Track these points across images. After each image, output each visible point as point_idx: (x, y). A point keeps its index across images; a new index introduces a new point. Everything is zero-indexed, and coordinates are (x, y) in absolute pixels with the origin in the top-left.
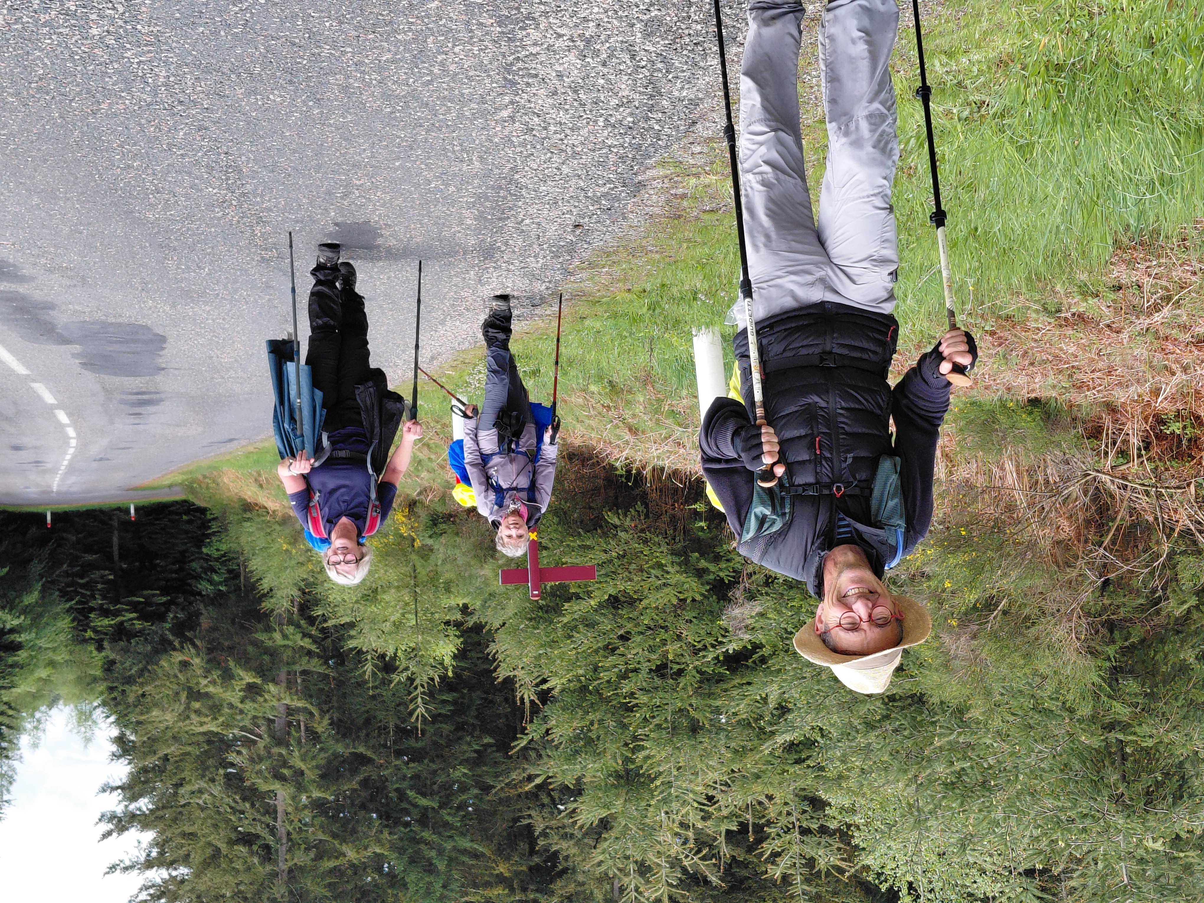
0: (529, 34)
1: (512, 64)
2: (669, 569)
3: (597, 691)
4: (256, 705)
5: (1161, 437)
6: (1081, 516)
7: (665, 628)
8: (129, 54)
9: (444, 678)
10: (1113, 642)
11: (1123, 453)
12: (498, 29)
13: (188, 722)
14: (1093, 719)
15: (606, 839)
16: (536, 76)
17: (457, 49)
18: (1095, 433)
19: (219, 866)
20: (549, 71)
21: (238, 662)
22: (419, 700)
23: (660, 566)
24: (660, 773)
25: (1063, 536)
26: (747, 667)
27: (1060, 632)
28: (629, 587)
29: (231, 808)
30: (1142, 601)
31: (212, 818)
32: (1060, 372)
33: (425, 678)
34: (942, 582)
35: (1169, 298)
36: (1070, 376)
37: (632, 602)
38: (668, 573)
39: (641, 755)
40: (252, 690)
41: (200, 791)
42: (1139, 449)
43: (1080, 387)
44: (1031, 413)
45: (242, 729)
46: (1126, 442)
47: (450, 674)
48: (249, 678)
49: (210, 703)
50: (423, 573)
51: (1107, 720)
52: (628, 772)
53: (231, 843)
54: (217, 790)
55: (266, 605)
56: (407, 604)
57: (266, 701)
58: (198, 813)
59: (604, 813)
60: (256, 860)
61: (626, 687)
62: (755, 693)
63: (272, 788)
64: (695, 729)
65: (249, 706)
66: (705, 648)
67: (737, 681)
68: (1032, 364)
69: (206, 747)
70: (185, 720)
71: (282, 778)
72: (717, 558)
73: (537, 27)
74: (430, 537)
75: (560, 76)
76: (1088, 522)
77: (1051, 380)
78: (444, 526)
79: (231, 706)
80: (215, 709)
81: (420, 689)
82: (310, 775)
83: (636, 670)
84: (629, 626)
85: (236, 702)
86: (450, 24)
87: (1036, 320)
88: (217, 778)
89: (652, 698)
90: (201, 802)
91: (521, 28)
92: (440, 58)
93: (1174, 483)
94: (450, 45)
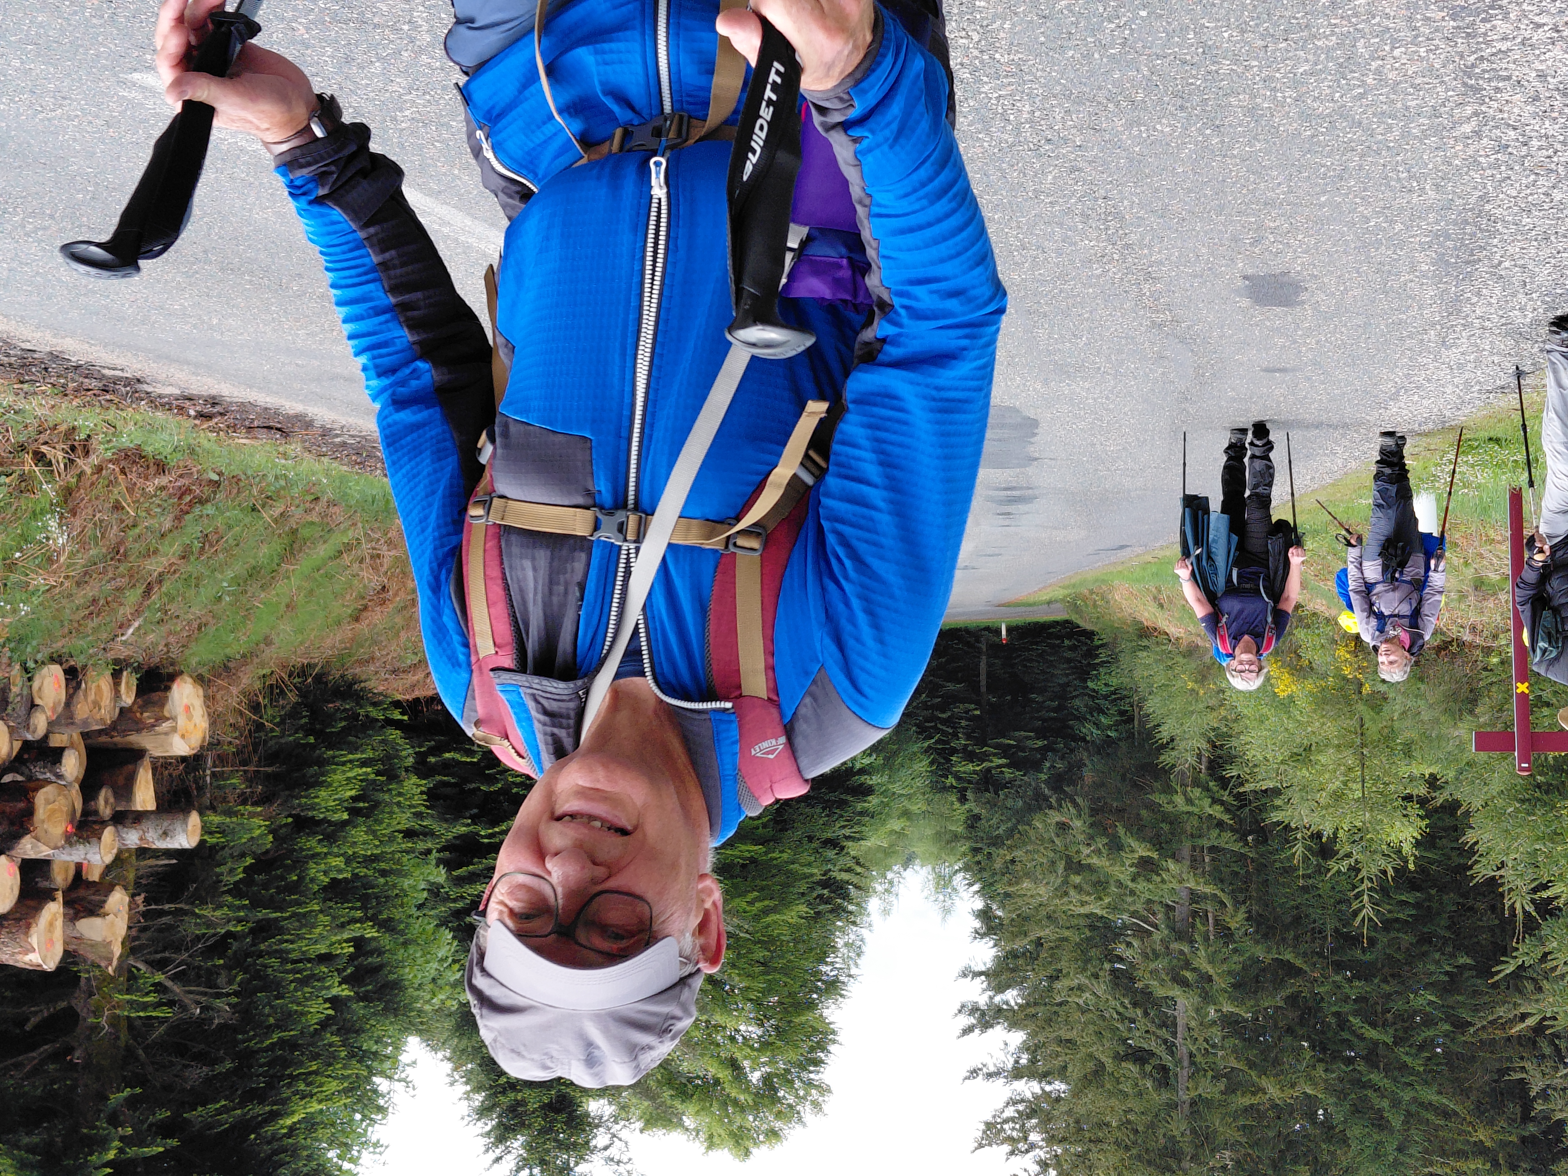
0: (1494, 27)
1: (1473, 66)
4: (1151, 887)
8: (986, 88)
9: (1401, 871)
12: (1452, 23)
13: (1065, 899)
16: (1509, 78)
17: (1397, 53)
19: (1103, 1086)
20: (1526, 70)
21: (1128, 829)
22: (1366, 897)
29: (1118, 1013)
31: (1094, 1023)
33: (1374, 870)
40: (1146, 867)
41: (1080, 988)
45: (1133, 914)
47: (1411, 866)
48: (1142, 850)
49: (1094, 878)
50: (1373, 729)
53: (1119, 1058)
54: (1101, 988)
55: (1166, 758)
56: (1350, 769)
57: (1163, 881)
58: (1077, 1015)
60: (1149, 1084)
63: (1171, 994)
65: (1141, 886)
69: (1088, 934)
70: (1062, 897)
71: (1184, 983)
73: (1506, 17)
75: (1542, 76)
79: (1120, 884)
80: (1100, 886)
81: (1367, 884)
82: (1221, 983)
85: (1125, 878)
86: (1386, 22)
88: (1101, 974)
90: (1081, 1002)
91: (1484, 20)
92: (1374, 65)
94: (1387, 48)
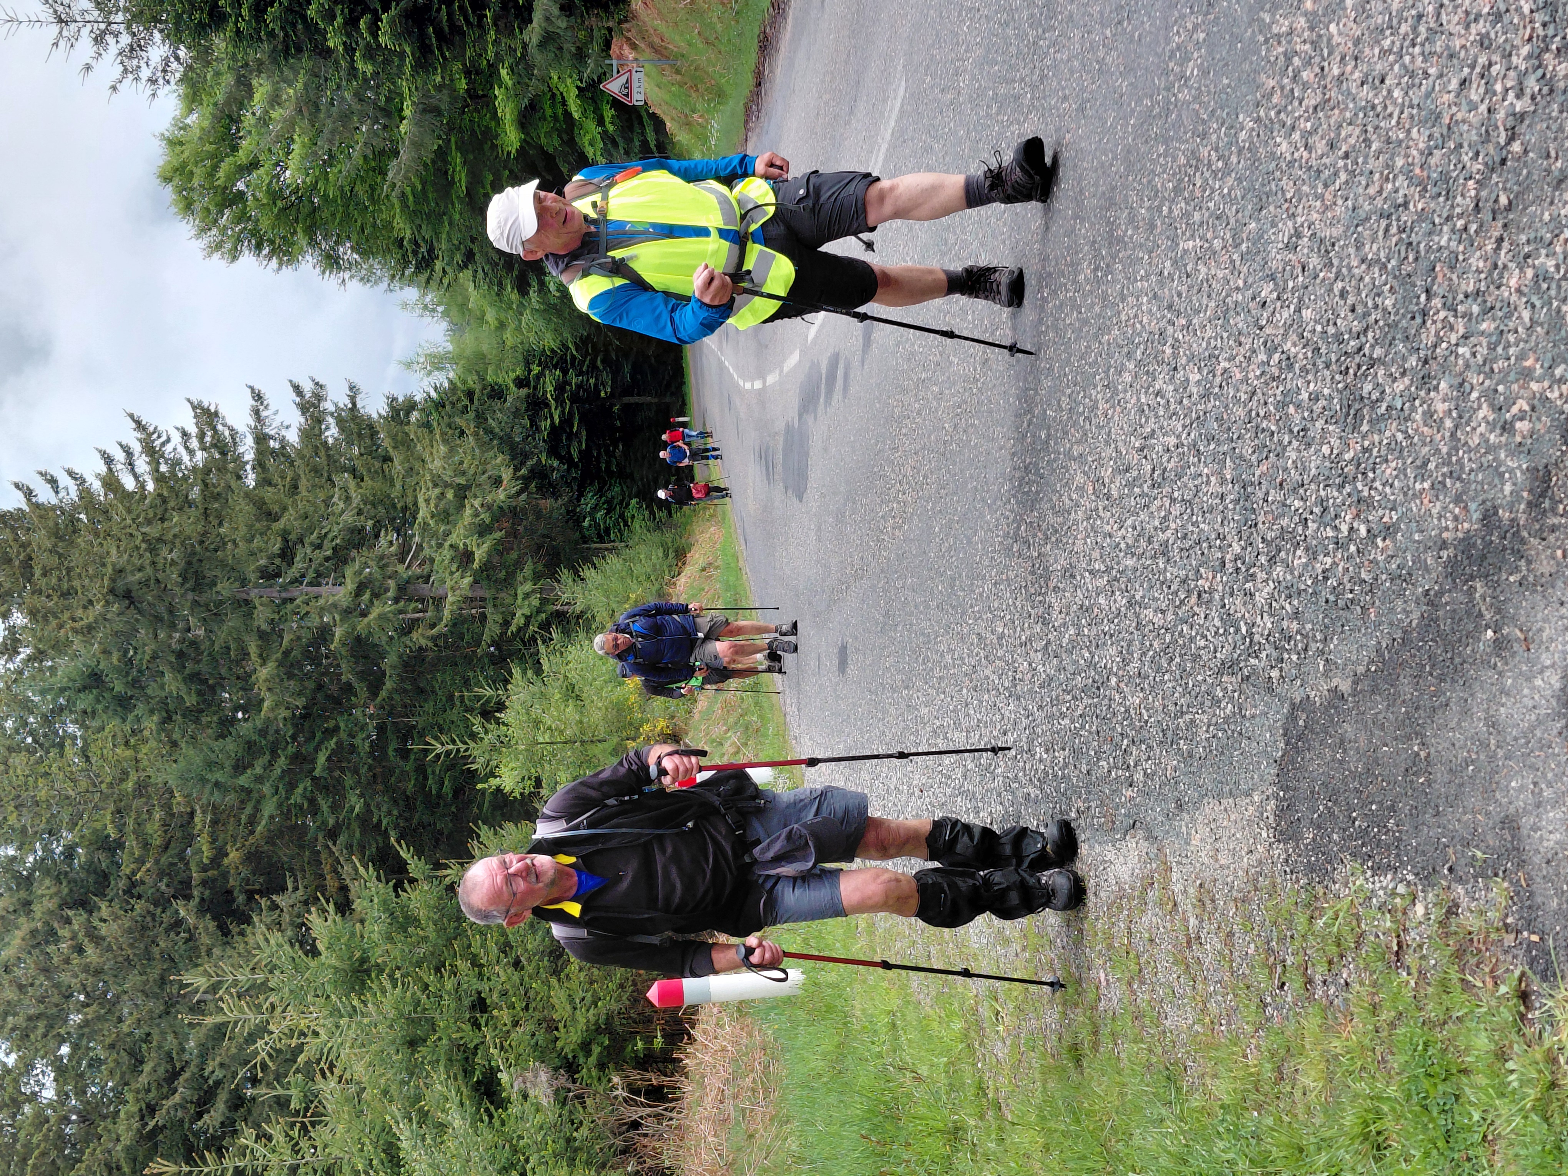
2: (591, 1011)
4: (447, 562)
9: (475, 777)
13: (430, 485)
15: (292, 947)
19: (257, 520)
21: (500, 541)
22: (451, 747)
23: (596, 1001)
24: (365, 1005)
26: (480, 1099)
29: (326, 534)
31: (315, 511)
33: (475, 753)
37: (556, 971)
38: (588, 1010)
39: (387, 984)
40: (466, 557)
41: (348, 499)
45: (420, 547)
47: (480, 785)
48: (480, 554)
49: (452, 510)
50: (597, 751)
52: (368, 972)
53: (285, 535)
54: (348, 518)
55: (565, 575)
56: (561, 732)
57: (452, 573)
58: (322, 496)
60: (262, 562)
63: (348, 580)
64: (413, 1044)
65: (447, 553)
67: (465, 1090)
69: (399, 506)
70: (433, 481)
71: (359, 591)
79: (447, 534)
80: (445, 516)
81: (463, 747)
82: (362, 626)
83: (480, 976)
84: (530, 969)
85: (453, 539)
88: (362, 518)
90: (335, 499)
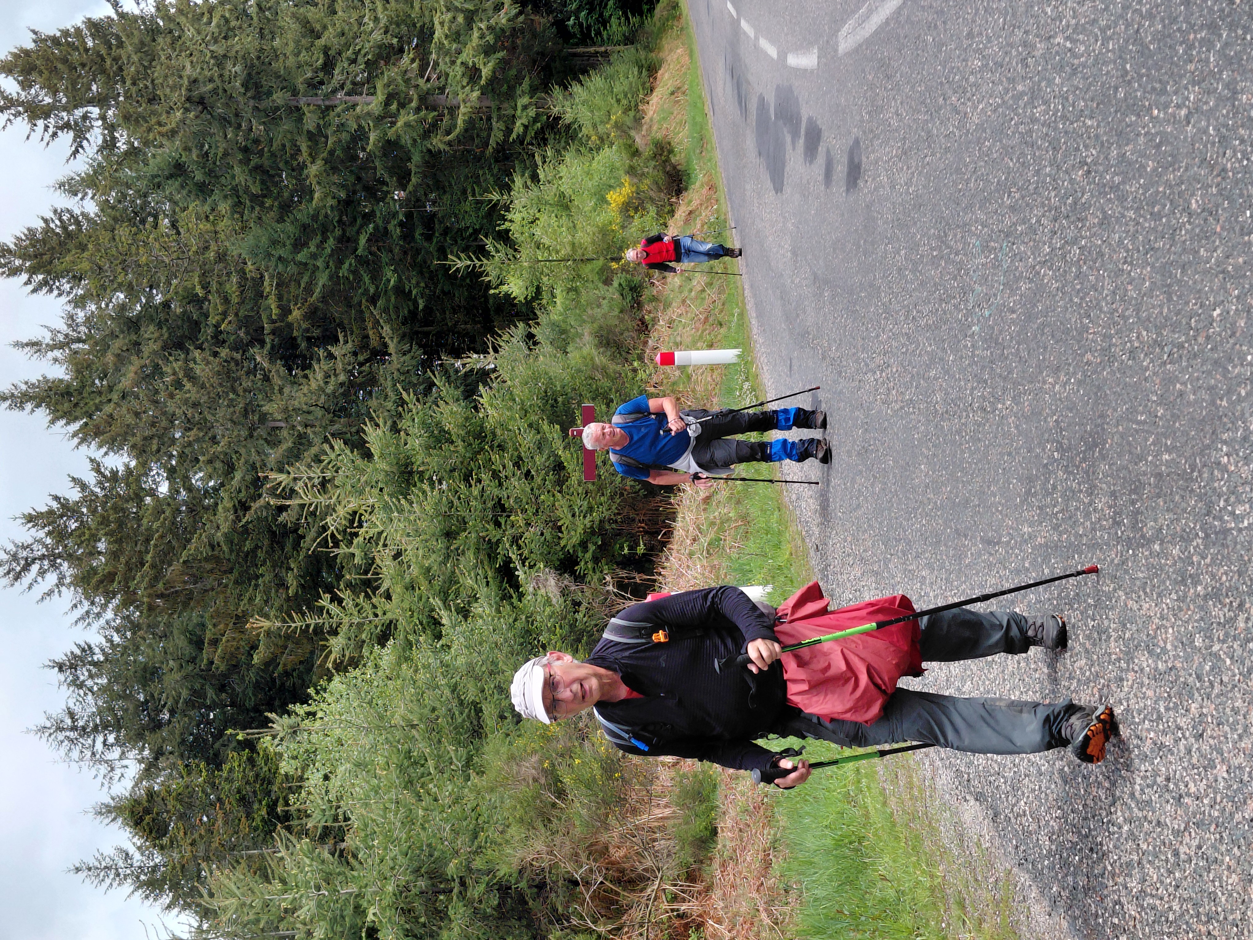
2: (588, 518)
3: (482, 449)
4: (458, 77)
5: (687, 926)
6: (626, 866)
7: (536, 513)
9: (488, 286)
10: (530, 887)
11: (675, 898)
13: (444, 10)
14: (470, 870)
15: (352, 452)
18: (691, 877)
19: (303, 36)
21: (502, 60)
22: (469, 263)
23: (591, 509)
24: (411, 503)
25: (612, 850)
26: (502, 582)
27: (539, 846)
28: (574, 480)
29: (360, 50)
30: (560, 910)
31: (350, 30)
32: (735, 851)
33: (489, 269)
34: (579, 758)
35: (777, 924)
36: (731, 858)
37: (560, 483)
38: (585, 517)
39: (426, 487)
40: (473, 73)
41: (376, 19)
42: (678, 910)
43: (723, 865)
44: (706, 829)
45: (436, 64)
46: (684, 900)
47: (492, 292)
48: (486, 72)
49: (462, 32)
50: (587, 270)
51: (469, 881)
52: (411, 473)
54: (377, 36)
55: (557, 91)
56: (557, 252)
57: (463, 87)
58: (355, 16)
59: (375, 449)
60: (309, 75)
61: (485, 477)
62: (482, 592)
63: (379, 92)
64: (449, 535)
65: (458, 70)
66: (519, 548)
67: (490, 574)
68: (741, 830)
70: (446, 7)
71: (387, 103)
72: (596, 560)
74: (620, 285)
76: (622, 871)
77: (729, 844)
78: (629, 298)
79: (459, 52)
80: (456, 36)
81: (478, 264)
82: (391, 134)
83: (500, 485)
84: (538, 480)
85: (463, 57)
87: (769, 834)
88: (389, 36)
89: (476, 499)
90: (366, 20)
93: (652, 936)
